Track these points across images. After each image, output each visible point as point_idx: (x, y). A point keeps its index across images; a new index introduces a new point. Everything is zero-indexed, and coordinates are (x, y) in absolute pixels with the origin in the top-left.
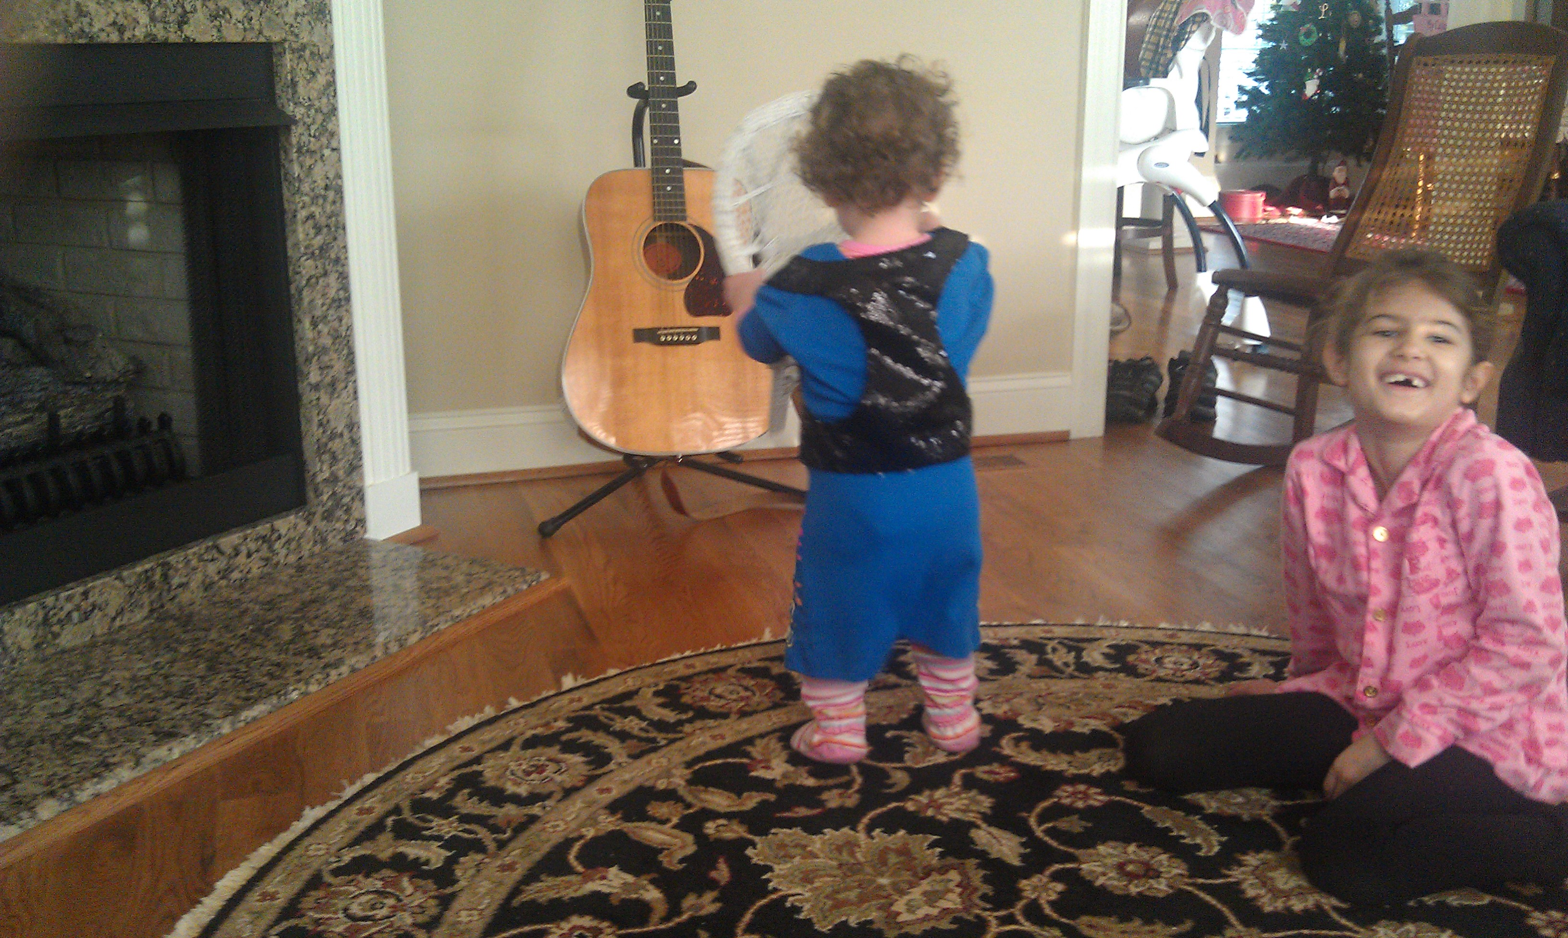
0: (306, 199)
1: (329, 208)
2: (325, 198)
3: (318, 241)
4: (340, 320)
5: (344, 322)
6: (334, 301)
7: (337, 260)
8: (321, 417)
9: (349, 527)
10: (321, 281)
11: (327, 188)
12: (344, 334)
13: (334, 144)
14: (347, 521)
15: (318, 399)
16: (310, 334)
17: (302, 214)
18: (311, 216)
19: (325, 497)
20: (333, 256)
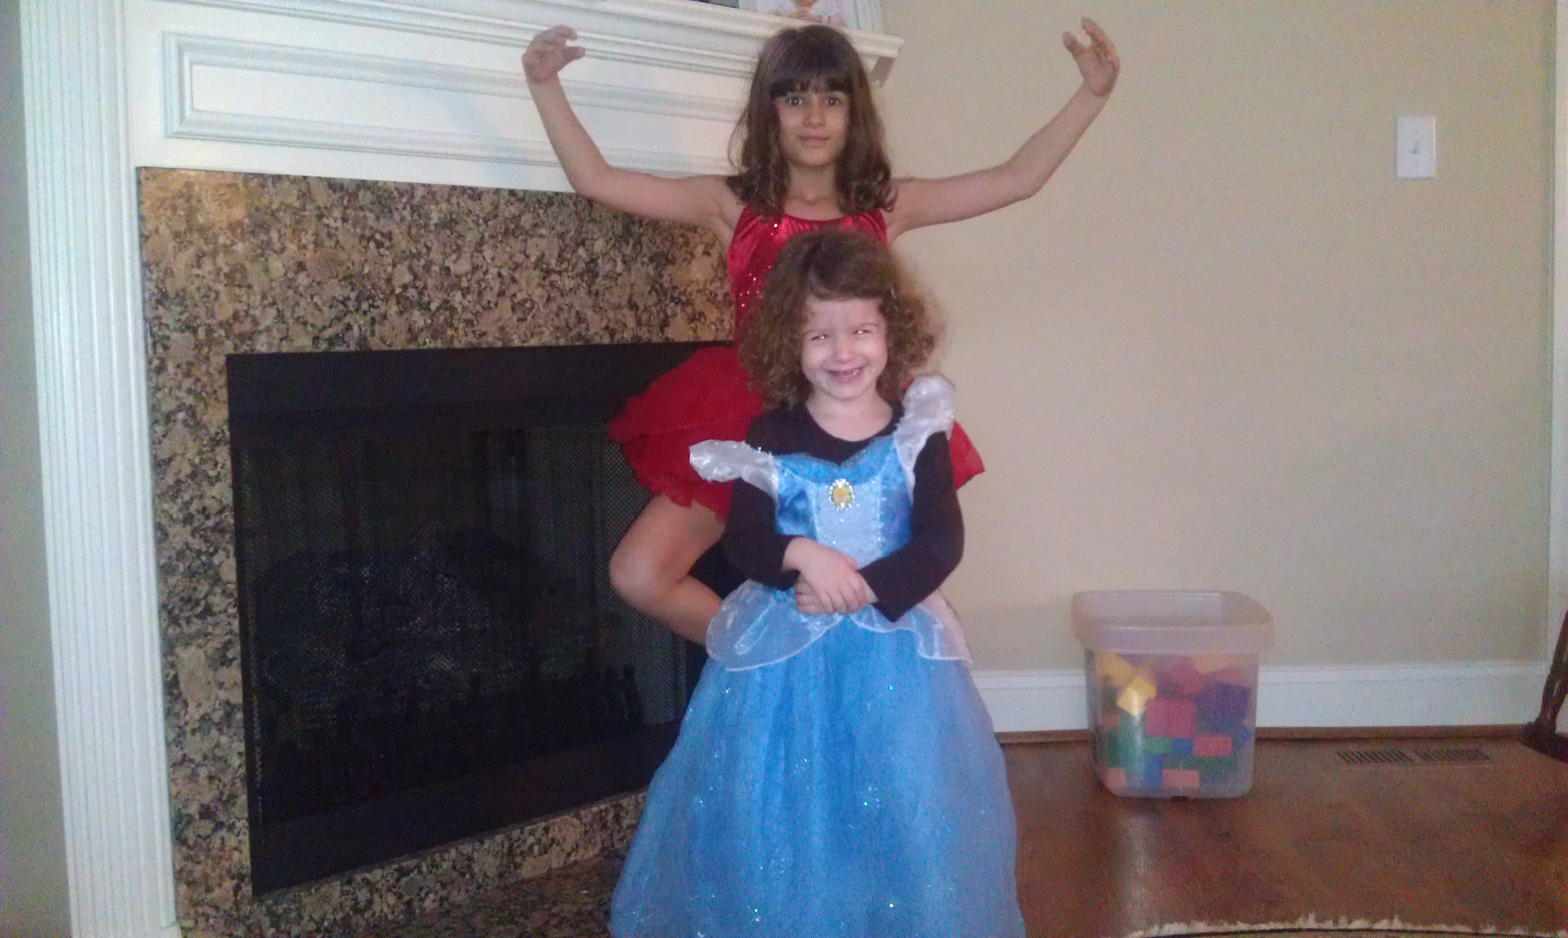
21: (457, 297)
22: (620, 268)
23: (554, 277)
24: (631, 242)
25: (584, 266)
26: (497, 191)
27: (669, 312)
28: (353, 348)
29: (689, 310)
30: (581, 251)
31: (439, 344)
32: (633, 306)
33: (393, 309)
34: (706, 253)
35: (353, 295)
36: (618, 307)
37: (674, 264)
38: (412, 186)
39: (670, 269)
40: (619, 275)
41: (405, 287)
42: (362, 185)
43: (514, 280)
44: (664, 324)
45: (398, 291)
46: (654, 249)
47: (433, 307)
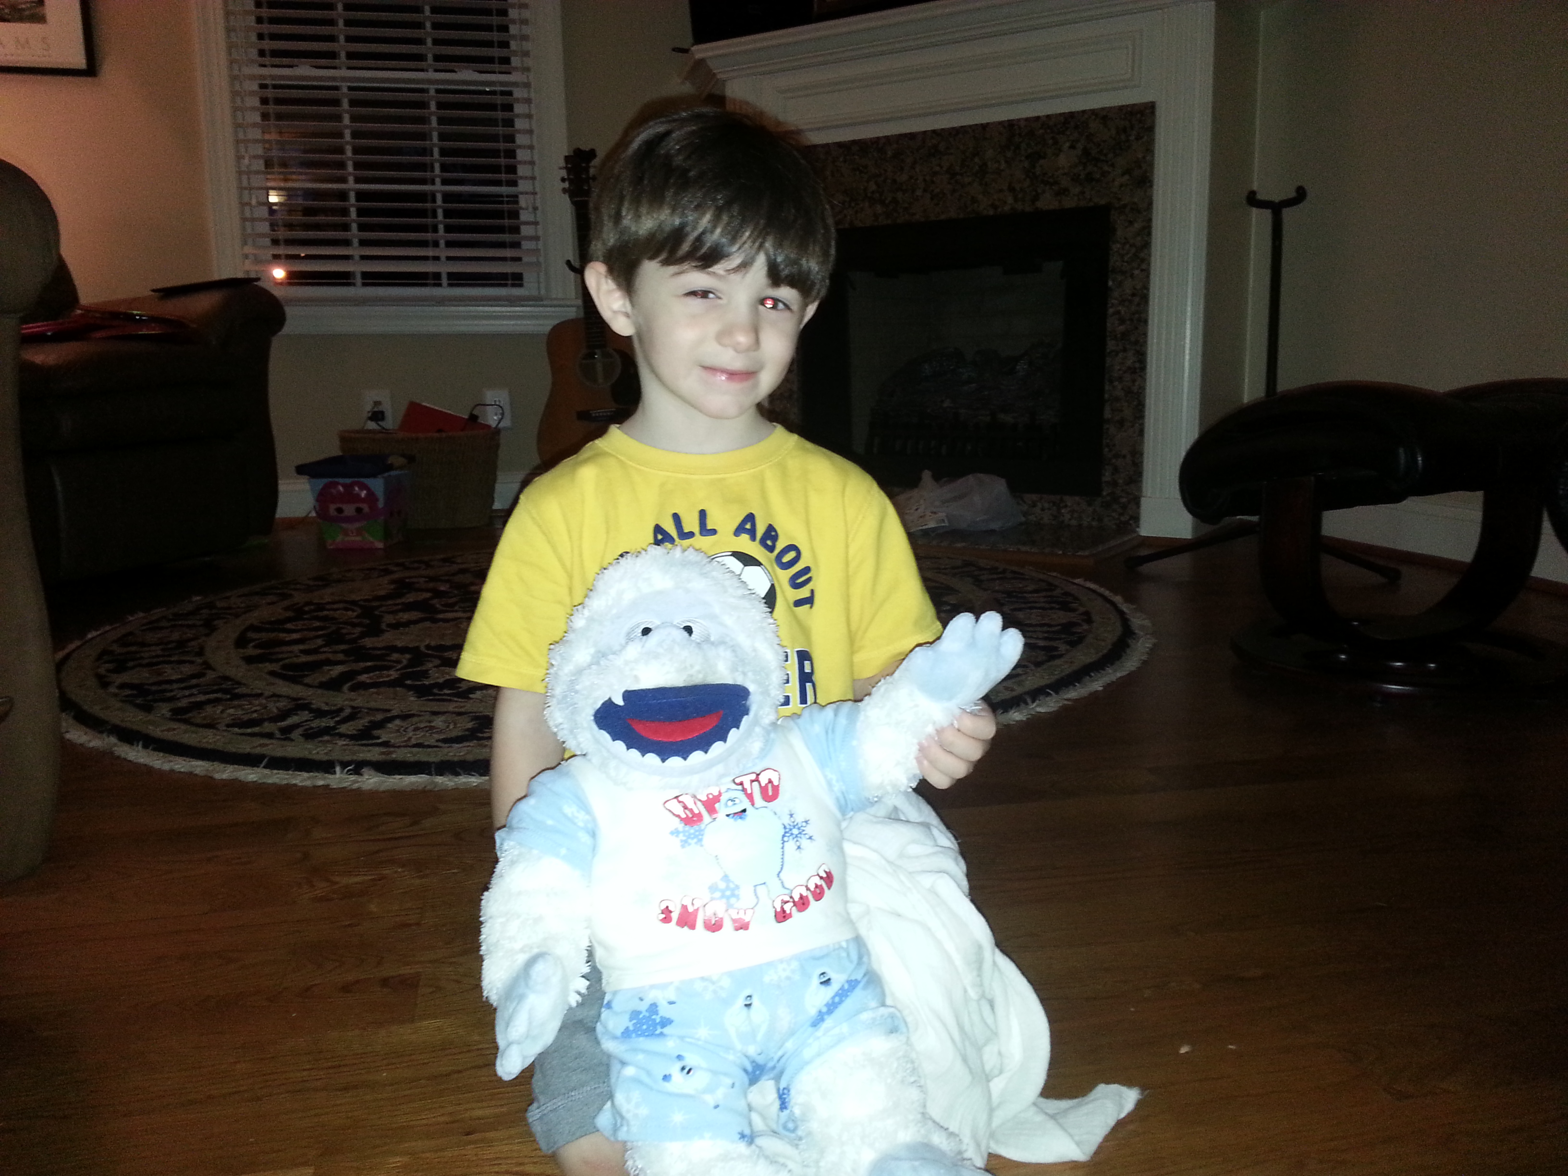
0: (1113, 301)
1: (1133, 308)
2: (1131, 302)
3: (1122, 328)
4: (1134, 381)
5: (1137, 383)
6: (1129, 368)
7: (1136, 342)
8: (1108, 441)
9: (1122, 519)
10: (1120, 355)
11: (1133, 295)
12: (1136, 391)
13: (1144, 266)
14: (1121, 514)
15: (1108, 429)
16: (1107, 387)
17: (1111, 311)
18: (1118, 312)
19: (1104, 493)
20: (1133, 339)
21: (899, 195)
22: (1003, 166)
23: (958, 177)
24: (1012, 148)
25: (977, 167)
26: (925, 132)
27: (1039, 191)
28: (847, 226)
29: (1055, 188)
30: (976, 160)
31: (889, 222)
32: (1012, 189)
33: (867, 204)
34: (1072, 147)
35: (848, 199)
36: (1001, 191)
37: (1044, 158)
38: (878, 138)
39: (1042, 162)
40: (1003, 170)
41: (873, 192)
42: (854, 142)
43: (933, 182)
44: (1036, 198)
45: (869, 195)
46: (1030, 151)
47: (887, 202)
